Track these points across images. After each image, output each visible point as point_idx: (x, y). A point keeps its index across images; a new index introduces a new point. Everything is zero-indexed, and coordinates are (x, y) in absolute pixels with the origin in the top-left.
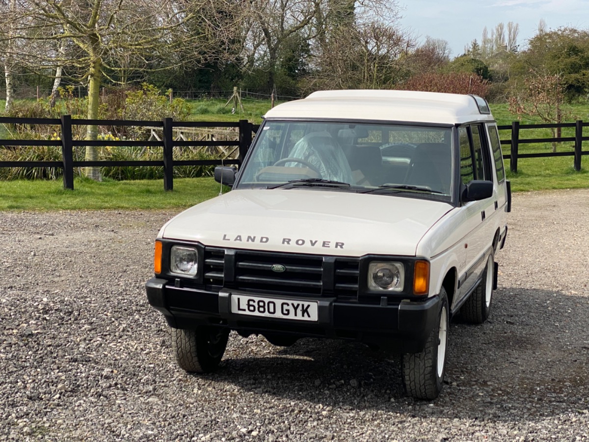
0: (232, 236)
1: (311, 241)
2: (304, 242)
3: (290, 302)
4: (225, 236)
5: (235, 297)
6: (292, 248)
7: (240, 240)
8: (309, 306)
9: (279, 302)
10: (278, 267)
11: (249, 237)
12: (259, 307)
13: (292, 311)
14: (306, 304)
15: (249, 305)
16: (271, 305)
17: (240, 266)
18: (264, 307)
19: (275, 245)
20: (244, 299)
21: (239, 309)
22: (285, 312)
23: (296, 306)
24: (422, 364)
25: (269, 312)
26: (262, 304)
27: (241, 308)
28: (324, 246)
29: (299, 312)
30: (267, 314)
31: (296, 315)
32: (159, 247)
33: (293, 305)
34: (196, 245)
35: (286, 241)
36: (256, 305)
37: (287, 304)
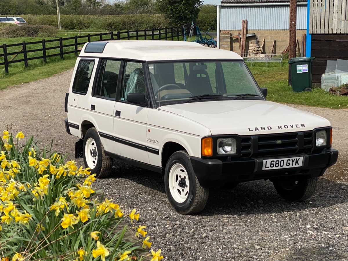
0: (253, 128)
1: (290, 125)
2: (288, 127)
3: (291, 159)
4: (249, 129)
5: (264, 161)
6: (283, 130)
7: (258, 130)
8: (299, 159)
9: (285, 160)
10: (279, 142)
11: (262, 128)
12: (276, 164)
13: (291, 162)
14: (298, 158)
15: (271, 164)
16: (282, 162)
17: (260, 144)
18: (278, 164)
19: (275, 130)
20: (269, 161)
21: (266, 167)
22: (288, 164)
23: (293, 160)
24: (315, 182)
25: (281, 166)
26: (277, 162)
27: (267, 166)
28: (297, 127)
29: (294, 163)
30: (279, 167)
31: (292, 165)
32: (210, 141)
33: (292, 160)
34: (234, 136)
35: (280, 127)
36: (275, 163)
37: (290, 160)
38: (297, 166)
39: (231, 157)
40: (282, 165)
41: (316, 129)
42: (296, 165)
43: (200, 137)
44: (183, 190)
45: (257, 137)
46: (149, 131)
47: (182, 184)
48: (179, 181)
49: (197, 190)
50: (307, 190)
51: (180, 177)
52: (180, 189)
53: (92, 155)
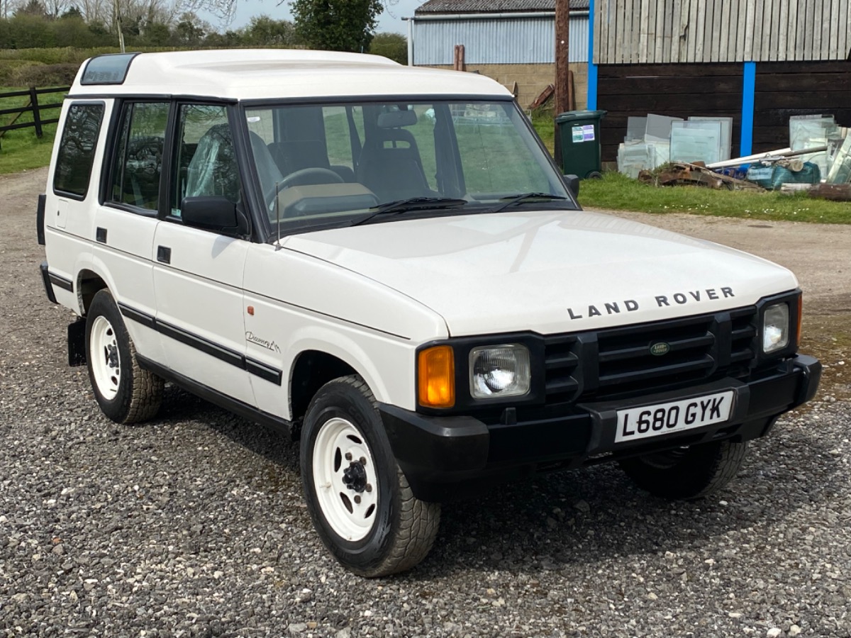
0: (581, 309)
1: (691, 293)
2: (684, 298)
3: (698, 400)
4: (570, 311)
5: (621, 414)
6: (673, 311)
7: (597, 313)
8: (722, 398)
9: (683, 405)
10: (660, 348)
11: (608, 306)
12: (656, 419)
13: (698, 410)
14: (718, 396)
15: (640, 422)
16: (674, 412)
17: (603, 359)
18: (662, 419)
19: (649, 312)
20: (634, 413)
21: (625, 434)
22: (690, 418)
23: (705, 404)
24: (742, 447)
25: (669, 426)
26: (659, 415)
27: (628, 430)
28: (711, 298)
29: (708, 412)
30: (665, 430)
31: (702, 420)
32: (446, 357)
33: (702, 403)
34: (524, 340)
35: (661, 300)
36: (651, 419)
37: (695, 405)
38: (715, 420)
39: (514, 408)
40: (672, 422)
41: (763, 302)
42: (711, 418)
43: (412, 344)
44: (358, 500)
45: (594, 338)
46: (251, 311)
47: (355, 479)
48: (346, 471)
49: (403, 509)
51: (349, 457)
52: (351, 494)
53: (110, 361)
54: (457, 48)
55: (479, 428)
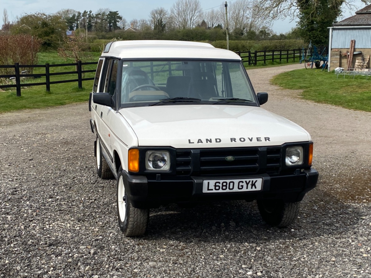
0: (195, 139)
1: (249, 138)
2: (244, 140)
3: (244, 180)
4: (189, 140)
5: (205, 182)
6: (238, 144)
7: (202, 142)
8: (256, 181)
9: (236, 181)
10: (230, 158)
11: (207, 140)
12: (223, 186)
13: (245, 184)
14: (254, 180)
15: (215, 186)
16: (232, 184)
17: (203, 160)
18: (226, 186)
19: (226, 143)
20: (212, 182)
21: (208, 190)
22: (240, 187)
23: (248, 182)
24: (296, 207)
25: (229, 189)
26: (225, 184)
27: (209, 188)
28: (258, 141)
29: (250, 186)
30: (228, 190)
31: (247, 188)
32: (136, 153)
33: (246, 182)
34: (169, 149)
35: (233, 140)
36: (221, 185)
37: (242, 182)
38: (254, 189)
39: (160, 175)
40: (231, 187)
41: (285, 145)
42: (252, 188)
43: (128, 147)
45: (199, 151)
46: (109, 135)
49: (131, 210)
50: (285, 216)
54: (352, 41)
55: (145, 181)
